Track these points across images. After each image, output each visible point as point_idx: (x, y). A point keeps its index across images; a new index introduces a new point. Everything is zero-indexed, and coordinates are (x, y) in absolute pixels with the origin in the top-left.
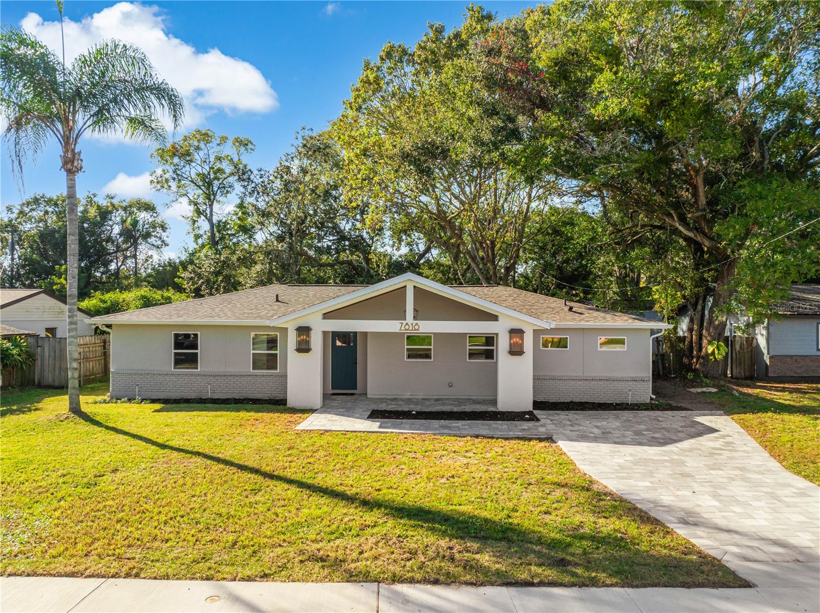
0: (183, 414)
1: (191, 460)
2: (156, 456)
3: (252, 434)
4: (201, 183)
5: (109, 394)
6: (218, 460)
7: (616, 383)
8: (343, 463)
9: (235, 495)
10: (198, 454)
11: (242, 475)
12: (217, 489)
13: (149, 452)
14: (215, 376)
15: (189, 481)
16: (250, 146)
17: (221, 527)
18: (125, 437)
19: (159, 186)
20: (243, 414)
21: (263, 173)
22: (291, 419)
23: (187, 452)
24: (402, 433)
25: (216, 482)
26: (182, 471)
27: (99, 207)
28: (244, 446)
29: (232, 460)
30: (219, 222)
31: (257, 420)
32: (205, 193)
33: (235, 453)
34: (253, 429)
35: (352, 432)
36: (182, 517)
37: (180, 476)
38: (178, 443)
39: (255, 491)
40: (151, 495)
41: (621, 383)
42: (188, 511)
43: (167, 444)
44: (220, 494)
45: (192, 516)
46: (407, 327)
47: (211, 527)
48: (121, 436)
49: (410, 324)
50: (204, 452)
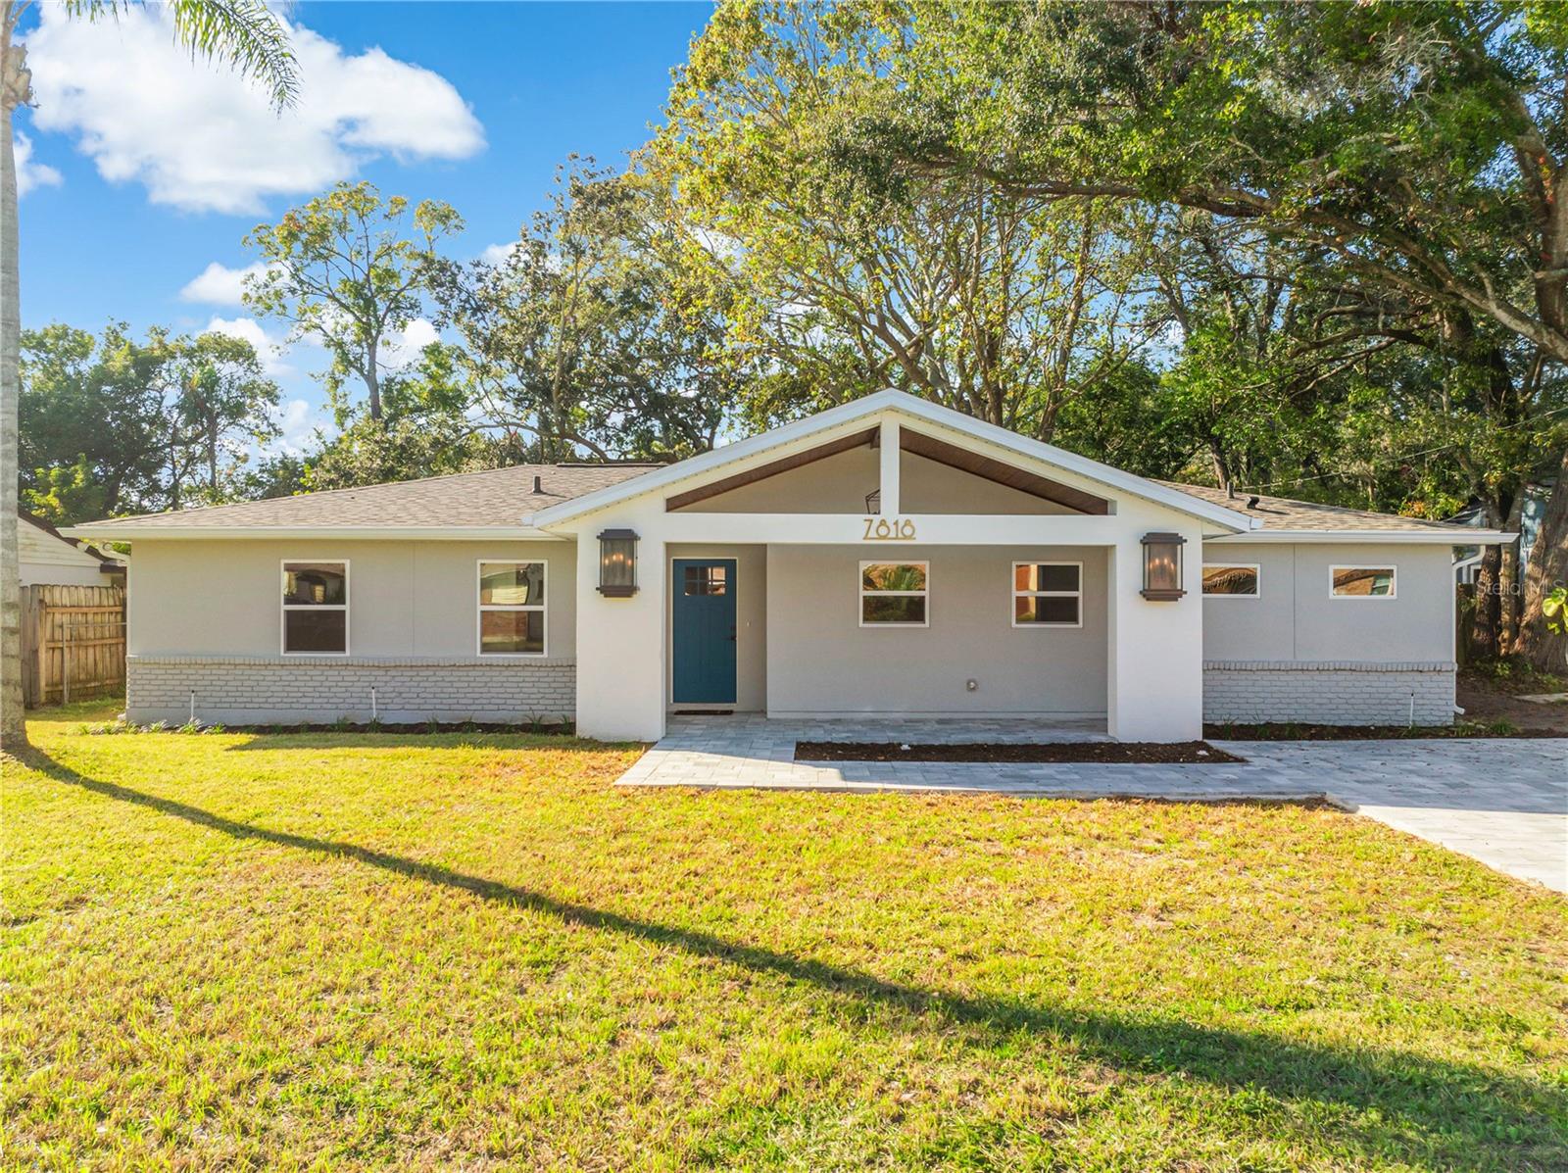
0: (307, 753)
1: (322, 868)
2: (217, 858)
3: (499, 797)
4: (349, 301)
5: (123, 716)
6: (409, 868)
7: (1372, 677)
8: (799, 873)
9: (476, 985)
10: (347, 850)
11: (492, 913)
12: (411, 962)
13: (198, 846)
14: (387, 668)
15: (315, 936)
16: (454, 221)
17: (439, 1125)
18: (134, 807)
19: (261, 307)
20: (463, 753)
21: (482, 270)
22: (594, 763)
23: (311, 845)
24: (916, 792)
25: (408, 936)
26: (295, 901)
27: (132, 351)
28: (483, 828)
29: (453, 866)
30: (390, 381)
31: (505, 765)
32: (360, 320)
33: (458, 846)
34: (498, 785)
35: (774, 789)
36: (282, 1078)
37: (284, 919)
38: (287, 820)
39: (547, 969)
40: (174, 987)
41: (1383, 678)
42: (310, 1053)
43: (254, 824)
44: (422, 981)
45: (321, 1079)
46: (883, 531)
47: (401, 1128)
48: (124, 806)
49: (890, 523)
50: (363, 844)
